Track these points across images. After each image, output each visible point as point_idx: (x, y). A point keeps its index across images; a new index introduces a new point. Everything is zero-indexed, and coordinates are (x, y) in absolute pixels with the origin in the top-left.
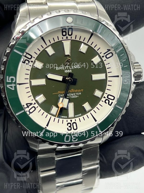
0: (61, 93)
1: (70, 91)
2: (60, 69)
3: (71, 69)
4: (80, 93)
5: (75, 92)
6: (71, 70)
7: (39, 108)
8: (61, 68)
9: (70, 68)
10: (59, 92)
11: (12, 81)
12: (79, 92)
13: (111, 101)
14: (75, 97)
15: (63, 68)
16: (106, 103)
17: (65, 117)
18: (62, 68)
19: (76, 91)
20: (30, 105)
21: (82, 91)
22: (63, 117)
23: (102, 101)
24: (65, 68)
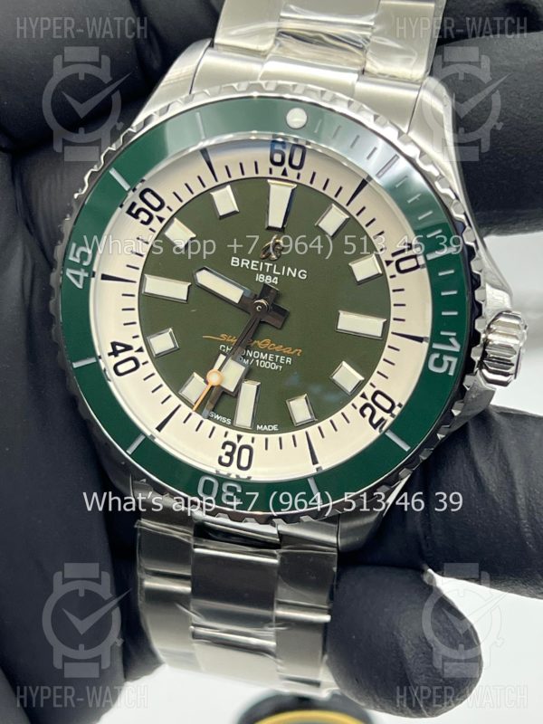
0: (228, 340)
1: (259, 344)
2: (244, 266)
3: (276, 275)
4: (289, 360)
5: (274, 352)
6: (276, 278)
7: (150, 368)
8: (247, 264)
9: (274, 272)
10: (222, 335)
11: (81, 262)
12: (287, 355)
13: (380, 414)
14: (270, 366)
15: (253, 265)
16: (364, 416)
17: (224, 420)
18: (250, 265)
19: (278, 349)
20: (122, 348)
21: (298, 354)
22: (218, 417)
23: (353, 405)
24: (258, 266)
